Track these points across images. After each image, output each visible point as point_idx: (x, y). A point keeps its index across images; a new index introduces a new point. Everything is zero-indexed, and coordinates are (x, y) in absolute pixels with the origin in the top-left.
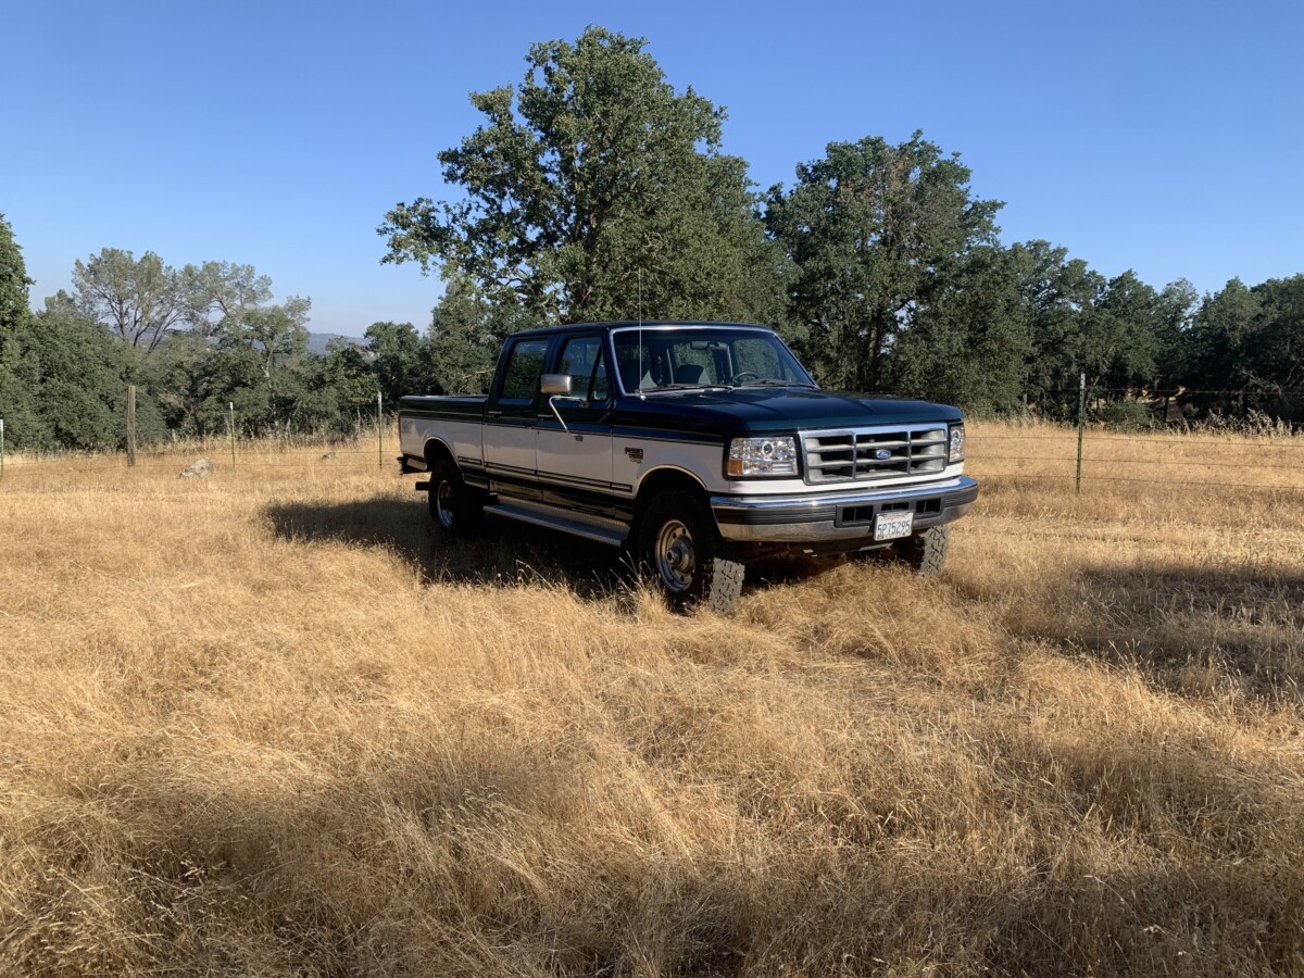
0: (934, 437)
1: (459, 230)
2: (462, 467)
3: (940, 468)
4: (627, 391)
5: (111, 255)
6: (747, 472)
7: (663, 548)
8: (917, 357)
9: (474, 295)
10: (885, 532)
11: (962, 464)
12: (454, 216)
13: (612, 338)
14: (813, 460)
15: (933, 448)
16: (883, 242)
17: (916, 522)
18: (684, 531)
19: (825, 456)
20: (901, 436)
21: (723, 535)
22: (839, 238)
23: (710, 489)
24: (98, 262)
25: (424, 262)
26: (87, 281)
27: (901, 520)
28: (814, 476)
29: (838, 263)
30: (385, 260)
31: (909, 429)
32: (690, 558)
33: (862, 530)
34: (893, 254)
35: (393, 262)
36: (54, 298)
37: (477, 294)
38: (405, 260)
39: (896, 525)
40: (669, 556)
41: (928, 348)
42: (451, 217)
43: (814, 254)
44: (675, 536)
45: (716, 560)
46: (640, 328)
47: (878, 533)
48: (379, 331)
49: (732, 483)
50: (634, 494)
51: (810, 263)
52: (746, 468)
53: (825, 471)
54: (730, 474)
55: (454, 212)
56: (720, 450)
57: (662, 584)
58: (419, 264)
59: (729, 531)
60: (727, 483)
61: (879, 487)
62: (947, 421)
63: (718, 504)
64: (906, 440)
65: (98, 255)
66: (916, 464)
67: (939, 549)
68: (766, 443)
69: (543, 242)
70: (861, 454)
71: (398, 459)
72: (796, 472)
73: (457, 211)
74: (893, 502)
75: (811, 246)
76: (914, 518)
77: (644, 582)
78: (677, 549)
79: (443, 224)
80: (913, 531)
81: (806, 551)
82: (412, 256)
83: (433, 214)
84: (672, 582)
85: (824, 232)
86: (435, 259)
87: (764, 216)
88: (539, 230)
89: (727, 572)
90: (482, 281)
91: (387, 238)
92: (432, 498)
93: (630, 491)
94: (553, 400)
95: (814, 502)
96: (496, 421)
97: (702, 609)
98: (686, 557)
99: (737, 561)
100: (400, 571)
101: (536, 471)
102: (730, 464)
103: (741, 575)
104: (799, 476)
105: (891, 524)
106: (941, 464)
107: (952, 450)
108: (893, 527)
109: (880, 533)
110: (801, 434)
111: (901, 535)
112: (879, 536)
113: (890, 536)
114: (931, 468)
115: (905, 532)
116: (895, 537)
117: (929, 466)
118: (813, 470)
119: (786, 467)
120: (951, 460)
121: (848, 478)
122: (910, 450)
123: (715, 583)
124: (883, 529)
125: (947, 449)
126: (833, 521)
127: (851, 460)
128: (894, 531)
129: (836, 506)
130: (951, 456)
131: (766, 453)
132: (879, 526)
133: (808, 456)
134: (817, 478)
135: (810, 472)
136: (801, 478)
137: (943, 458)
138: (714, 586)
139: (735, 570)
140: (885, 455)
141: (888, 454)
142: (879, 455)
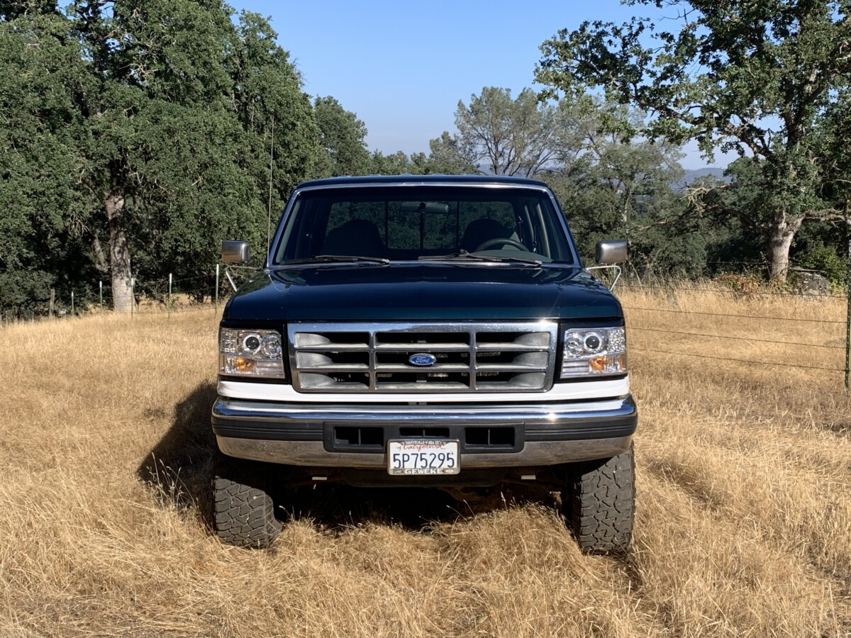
5: (490, 93)
6: (228, 371)
10: (408, 465)
13: (293, 199)
14: (307, 361)
19: (337, 357)
24: (479, 102)
26: (468, 122)
27: (437, 451)
28: (309, 382)
31: (473, 328)
33: (371, 458)
36: (437, 140)
39: (429, 457)
47: (392, 464)
49: (222, 382)
53: (336, 377)
62: (558, 320)
64: (466, 343)
65: (479, 95)
68: (250, 336)
70: (385, 357)
72: (283, 377)
74: (427, 425)
80: (462, 470)
104: (287, 380)
105: (417, 455)
106: (543, 381)
107: (566, 362)
108: (422, 459)
109: (397, 466)
110: (291, 328)
111: (439, 472)
112: (395, 469)
113: (417, 471)
114: (525, 385)
115: (447, 469)
116: (426, 473)
117: (524, 381)
118: (307, 374)
119: (275, 368)
120: (563, 376)
121: (365, 387)
122: (473, 357)
123: (219, 503)
124: (404, 461)
125: (553, 361)
126: (322, 442)
127: (368, 364)
128: (424, 465)
129: (324, 423)
130: (564, 370)
131: (250, 348)
132: (395, 455)
133: (298, 356)
134: (315, 384)
135: (300, 376)
136: (291, 384)
137: (545, 372)
138: (218, 507)
139: (248, 492)
140: (424, 361)
141: (431, 360)
142: (414, 360)
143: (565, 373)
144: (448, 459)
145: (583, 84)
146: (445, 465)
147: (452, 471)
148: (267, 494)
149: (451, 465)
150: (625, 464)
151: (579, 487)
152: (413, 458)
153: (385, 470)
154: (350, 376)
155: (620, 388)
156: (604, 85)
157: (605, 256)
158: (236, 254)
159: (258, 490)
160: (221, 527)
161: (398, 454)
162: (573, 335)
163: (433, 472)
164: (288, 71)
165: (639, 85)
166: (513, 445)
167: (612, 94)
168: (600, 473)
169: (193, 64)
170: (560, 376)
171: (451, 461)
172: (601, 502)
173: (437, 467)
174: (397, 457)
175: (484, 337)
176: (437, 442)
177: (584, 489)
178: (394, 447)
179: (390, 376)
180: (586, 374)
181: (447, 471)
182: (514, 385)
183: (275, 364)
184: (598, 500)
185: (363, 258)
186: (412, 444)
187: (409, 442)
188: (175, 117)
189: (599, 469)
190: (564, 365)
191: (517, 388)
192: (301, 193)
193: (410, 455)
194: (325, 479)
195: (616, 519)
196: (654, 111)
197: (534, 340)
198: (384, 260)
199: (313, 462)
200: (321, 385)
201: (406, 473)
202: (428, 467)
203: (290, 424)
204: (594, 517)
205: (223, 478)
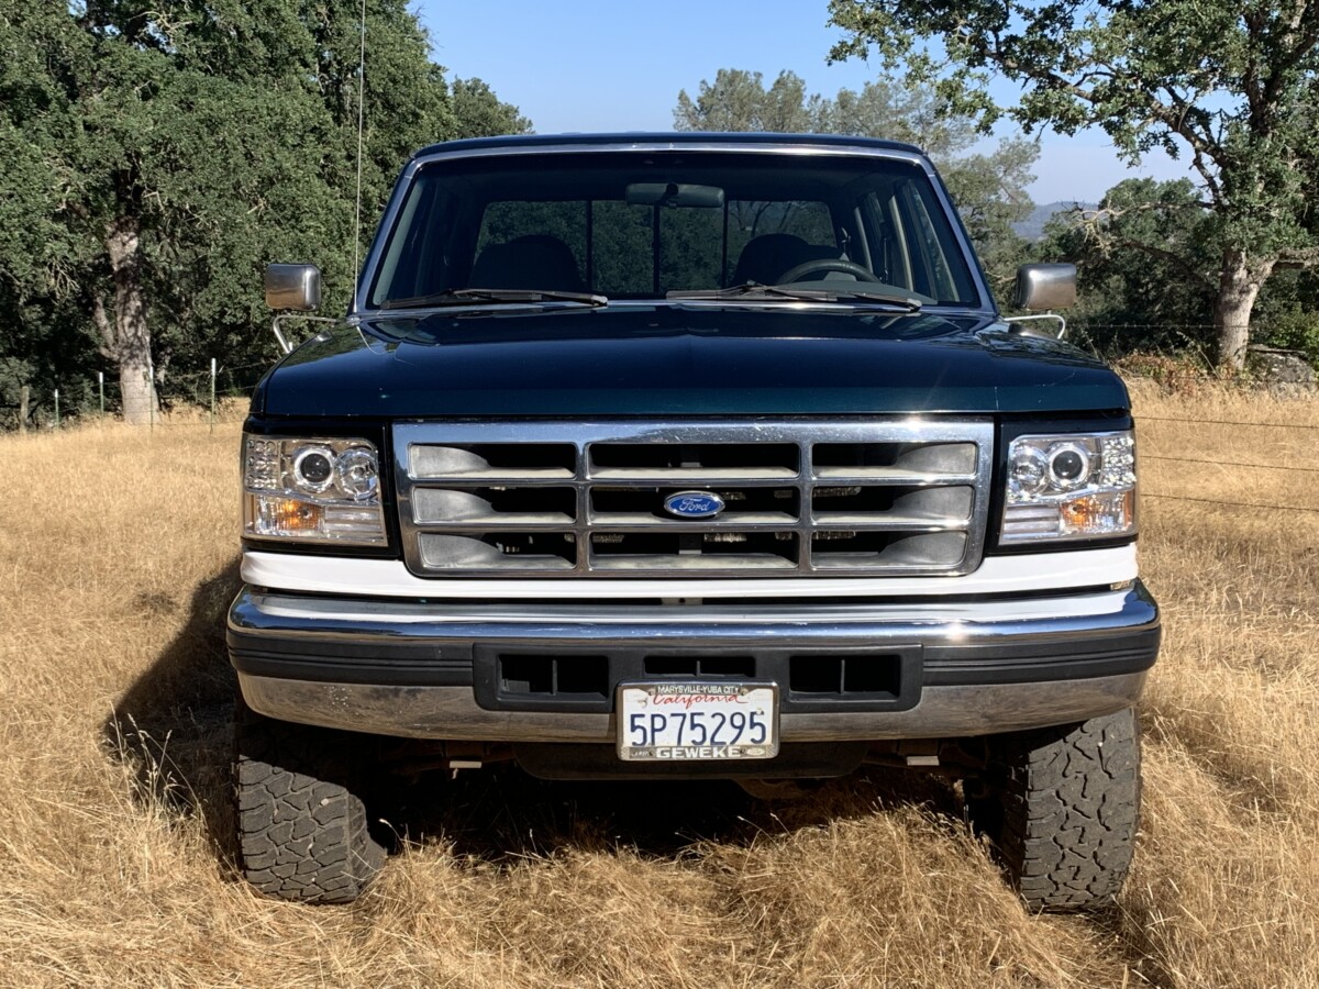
5: (730, 79)
6: (261, 529)
10: (662, 739)
14: (436, 507)
17: (792, 719)
24: (711, 93)
25: (893, 53)
27: (728, 708)
28: (444, 554)
31: (805, 433)
33: (590, 724)
39: (709, 722)
47: (629, 737)
58: (881, 57)
62: (994, 418)
65: (711, 83)
70: (609, 500)
72: (384, 543)
74: (704, 650)
80: (784, 748)
81: (457, 765)
104: (392, 549)
105: (684, 716)
106: (959, 551)
107: (1012, 508)
108: (693, 726)
109: (640, 741)
110: (401, 433)
111: (732, 754)
112: (635, 748)
113: (684, 753)
114: (921, 560)
115: (749, 747)
116: (702, 756)
117: (919, 552)
118: (437, 537)
119: (366, 522)
120: (1005, 539)
121: (567, 565)
122: (807, 498)
123: (249, 813)
124: (654, 730)
125: (983, 506)
126: (470, 688)
127: (572, 514)
128: (699, 739)
129: (474, 645)
130: (1006, 527)
131: (309, 479)
132: (633, 717)
133: (417, 496)
134: (454, 560)
135: (422, 541)
136: (401, 558)
137: (966, 532)
138: (247, 822)
139: (310, 789)
140: (698, 506)
141: (713, 505)
142: (675, 505)
143: (1010, 533)
144: (753, 725)
145: (911, 31)
146: (745, 740)
147: (762, 752)
148: (351, 792)
149: (758, 738)
150: (1122, 727)
151: (1024, 777)
152: (673, 724)
153: (612, 747)
154: (531, 540)
155: (1119, 566)
156: (944, 33)
157: (1035, 294)
158: (294, 292)
159: (333, 786)
160: (252, 863)
161: (642, 716)
162: (1024, 449)
163: (718, 754)
164: (407, 26)
165: (1003, 35)
166: (896, 692)
167: (959, 49)
168: (1069, 747)
169: (250, 11)
170: (997, 538)
171: (758, 729)
172: (1070, 808)
173: (728, 743)
174: (638, 722)
175: (829, 454)
176: (729, 687)
177: (1035, 780)
178: (633, 700)
179: (620, 539)
180: (1053, 537)
181: (749, 752)
182: (896, 561)
183: (365, 515)
184: (1065, 804)
185: (553, 293)
186: (673, 693)
187: (667, 689)
188: (219, 99)
189: (1067, 738)
190: (1008, 515)
191: (902, 566)
192: (425, 165)
193: (667, 716)
194: (478, 765)
195: (1101, 843)
196: (1027, 80)
197: (941, 461)
198: (596, 298)
199: (450, 731)
200: (467, 560)
201: (659, 756)
202: (708, 742)
203: (397, 647)
204: (1055, 839)
205: (257, 760)
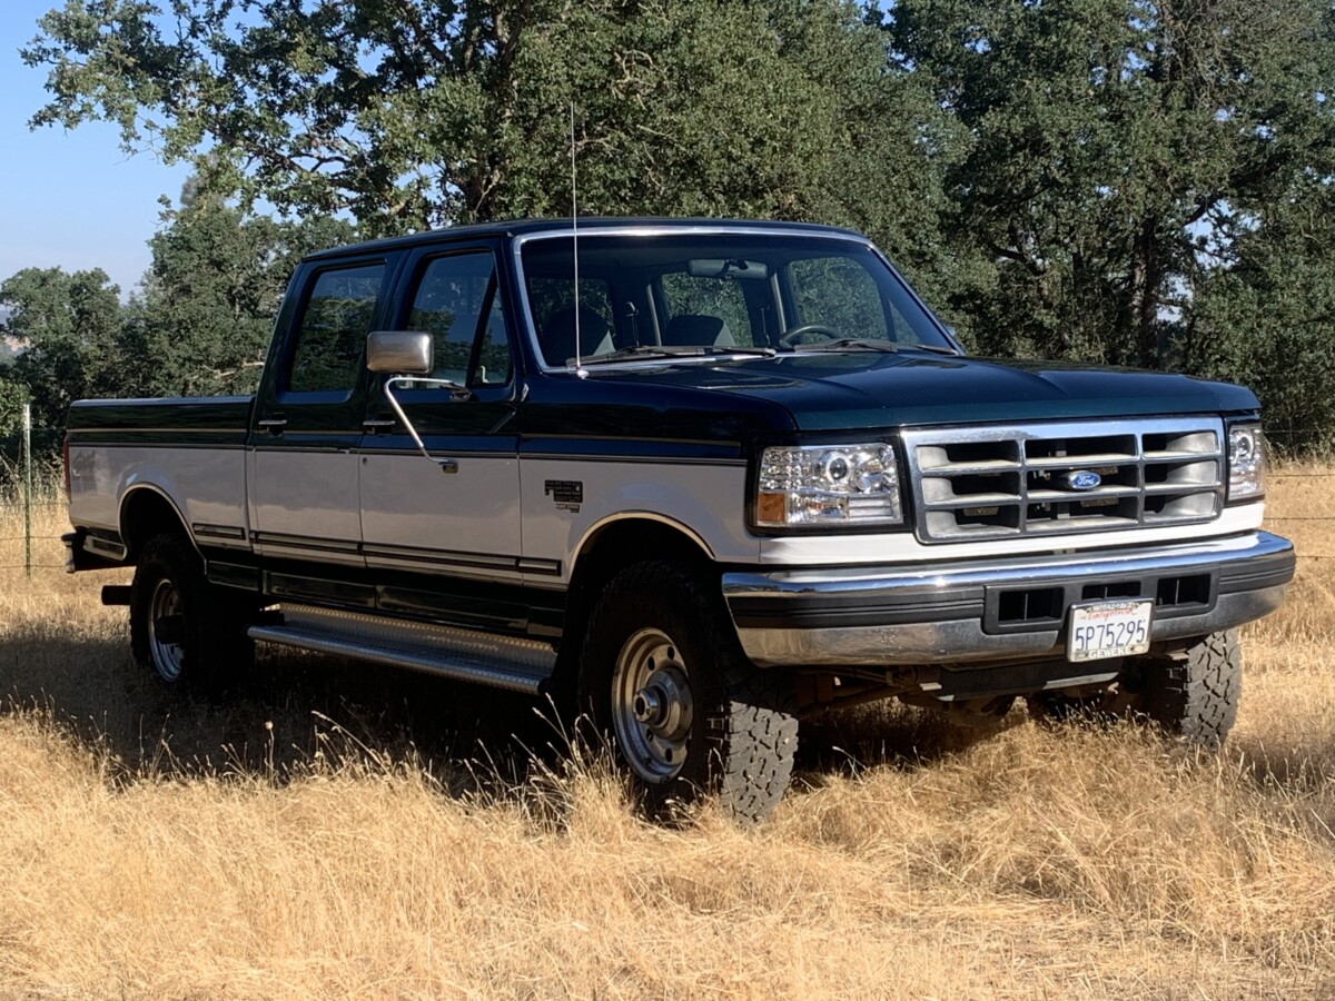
0: (1194, 446)
1: (206, 51)
2: (203, 547)
3: (1210, 513)
4: (549, 363)
6: (794, 519)
7: (628, 689)
8: (1237, 323)
9: (238, 193)
10: (1093, 645)
11: (1259, 507)
12: (194, 22)
13: (518, 253)
14: (934, 492)
15: (1193, 469)
16: (1155, 72)
17: (1158, 624)
18: (671, 653)
19: (961, 484)
20: (1122, 444)
21: (749, 655)
22: (1052, 65)
23: (720, 558)
25: (126, 123)
27: (1126, 618)
28: (938, 526)
29: (1056, 119)
30: (39, 120)
31: (1139, 428)
32: (684, 708)
33: (1040, 638)
34: (1176, 99)
35: (58, 124)
37: (245, 191)
38: (85, 120)
39: (1116, 630)
40: (640, 705)
41: (1260, 304)
42: (186, 23)
43: (1000, 101)
44: (651, 664)
45: (736, 706)
46: (575, 233)
47: (1075, 645)
48: (28, 288)
49: (765, 542)
50: (565, 580)
51: (991, 120)
52: (794, 509)
53: (962, 517)
54: (760, 523)
55: (194, 12)
56: (739, 474)
57: (622, 762)
58: (115, 127)
59: (764, 644)
60: (755, 542)
61: (1079, 550)
62: (1221, 414)
63: (735, 588)
64: (1133, 452)
66: (1157, 503)
67: (1220, 691)
68: (835, 456)
69: (393, 78)
70: (1036, 482)
71: (65, 538)
72: (899, 519)
73: (200, 11)
74: (1105, 580)
75: (993, 83)
76: (1154, 616)
77: (586, 762)
78: (656, 691)
79: (170, 40)
80: (1152, 645)
81: (926, 687)
82: (99, 109)
83: (146, 18)
84: (647, 763)
85: (1022, 50)
86: (153, 116)
87: (888, 19)
88: (385, 51)
89: (760, 733)
90: (258, 163)
91: (45, 70)
92: (138, 621)
93: (558, 573)
94: (393, 387)
95: (940, 580)
96: (276, 440)
97: (707, 811)
98: (676, 709)
99: (779, 708)
100: (63, 766)
101: (360, 544)
102: (760, 502)
103: (791, 741)
104: (907, 525)
105: (1103, 627)
106: (1216, 503)
107: (1232, 475)
108: (1108, 633)
109: (1080, 647)
110: (909, 438)
111: (1127, 652)
112: (1078, 652)
113: (1102, 653)
114: (1191, 513)
115: (1136, 646)
116: (1114, 655)
118: (935, 514)
119: (883, 508)
120: (1231, 496)
121: (1010, 529)
122: (1141, 473)
124: (1087, 639)
125: (1222, 473)
126: (980, 619)
128: (1111, 643)
129: (984, 588)
130: (1232, 487)
131: (834, 478)
132: (1077, 630)
133: (924, 483)
135: (927, 517)
136: (912, 532)
137: (1215, 491)
140: (1087, 481)
141: (1095, 480)
142: (1075, 481)
143: (1233, 492)
144: (1139, 629)
146: (1134, 641)
147: (1141, 648)
149: (1140, 639)
151: (1183, 674)
152: (1098, 631)
161: (1082, 629)
163: (1120, 652)
166: (1206, 601)
170: (1228, 496)
171: (1142, 632)
172: (1210, 692)
173: (1125, 644)
174: (1080, 633)
176: (1129, 604)
177: (1190, 675)
181: (1135, 649)
182: (1166, 515)
184: (1208, 689)
186: (1098, 610)
190: (1232, 480)
191: (1167, 519)
193: (1095, 627)
194: (937, 686)
197: (1198, 444)
198: (767, 351)
201: (1090, 657)
202: (1115, 644)
